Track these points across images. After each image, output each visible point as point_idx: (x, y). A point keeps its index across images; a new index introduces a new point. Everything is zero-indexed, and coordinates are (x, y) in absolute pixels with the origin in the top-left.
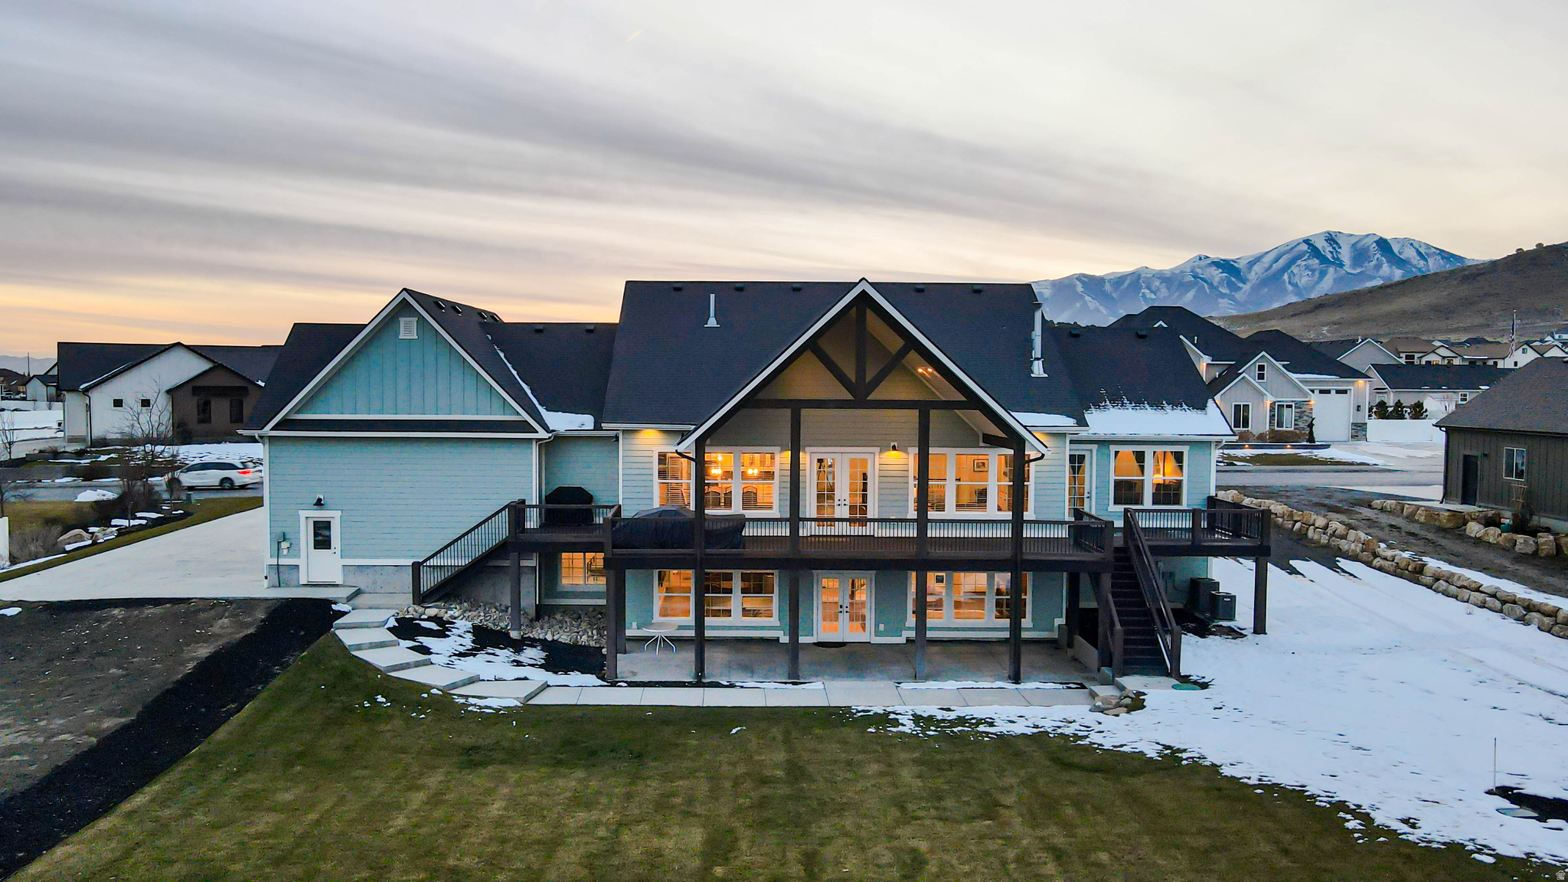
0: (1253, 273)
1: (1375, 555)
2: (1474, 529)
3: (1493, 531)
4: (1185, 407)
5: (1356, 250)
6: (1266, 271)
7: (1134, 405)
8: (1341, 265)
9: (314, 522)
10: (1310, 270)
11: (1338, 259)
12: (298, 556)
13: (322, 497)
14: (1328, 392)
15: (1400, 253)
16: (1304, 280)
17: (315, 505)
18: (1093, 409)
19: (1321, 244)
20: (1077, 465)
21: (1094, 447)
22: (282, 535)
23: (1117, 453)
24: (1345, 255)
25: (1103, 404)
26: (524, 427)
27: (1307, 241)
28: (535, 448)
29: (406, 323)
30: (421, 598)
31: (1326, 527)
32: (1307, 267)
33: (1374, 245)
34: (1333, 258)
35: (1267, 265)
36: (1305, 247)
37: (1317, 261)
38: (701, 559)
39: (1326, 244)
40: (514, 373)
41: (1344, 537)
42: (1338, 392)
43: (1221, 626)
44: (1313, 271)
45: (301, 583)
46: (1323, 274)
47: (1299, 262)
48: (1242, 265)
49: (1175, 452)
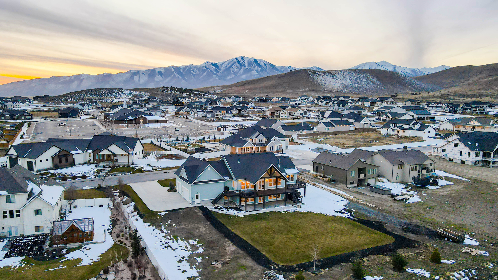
0: (222, 67)
5: (249, 61)
6: (226, 67)
8: (245, 66)
10: (237, 67)
11: (244, 64)
15: (260, 63)
16: (236, 70)
19: (240, 60)
24: (246, 63)
27: (236, 59)
32: (237, 66)
33: (253, 61)
34: (243, 64)
35: (226, 65)
36: (236, 60)
37: (239, 65)
39: (241, 60)
44: (238, 67)
46: (241, 68)
47: (234, 65)
48: (219, 65)
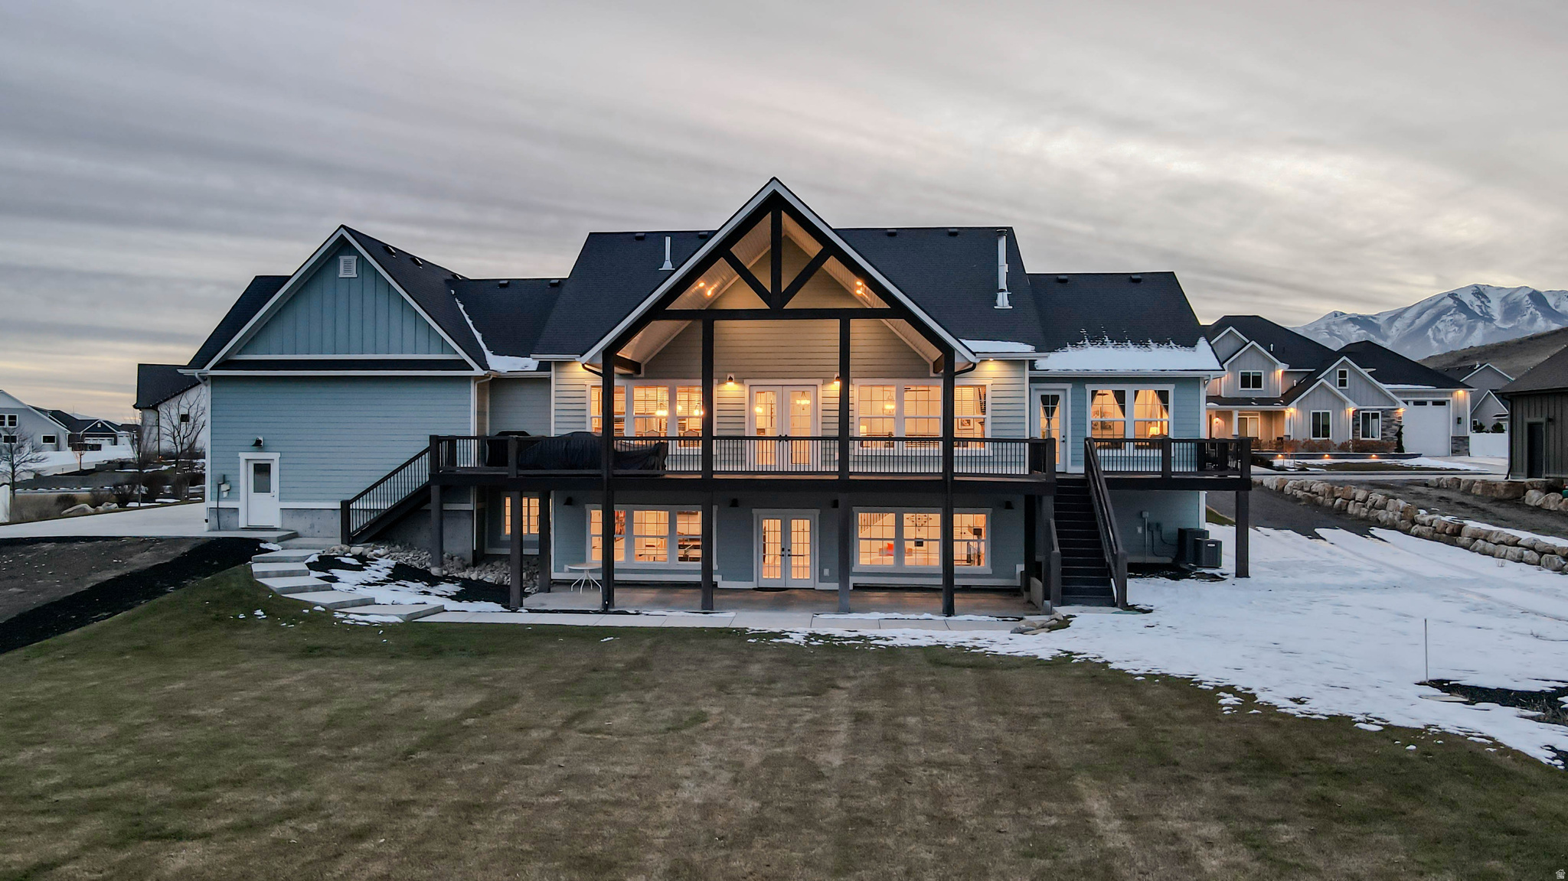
0: (1394, 330)
1: (1414, 522)
2: (1534, 497)
3: (1553, 497)
4: (1172, 344)
5: (1507, 303)
6: (1409, 327)
7: (1115, 343)
8: (1491, 320)
9: (255, 465)
10: (1456, 325)
11: (1487, 313)
12: (238, 499)
13: (261, 439)
14: (1424, 403)
15: (1557, 307)
16: (1451, 336)
17: (253, 445)
18: (1069, 347)
19: (1468, 298)
20: (1050, 406)
21: (1069, 387)
22: (222, 477)
23: (1094, 393)
24: (1496, 309)
25: (1081, 343)
26: (462, 365)
27: (1452, 295)
28: (473, 389)
29: (345, 262)
30: (349, 538)
31: (1365, 501)
32: (1454, 323)
33: (1527, 298)
34: (1482, 312)
35: (1409, 321)
36: (1450, 302)
37: (1464, 316)
38: (608, 479)
39: (1473, 298)
40: (470, 322)
41: (1383, 507)
42: (1435, 403)
43: (1204, 573)
44: (1460, 326)
45: (240, 526)
46: (1471, 329)
47: (1444, 317)
48: (1381, 321)
49: (1159, 391)
